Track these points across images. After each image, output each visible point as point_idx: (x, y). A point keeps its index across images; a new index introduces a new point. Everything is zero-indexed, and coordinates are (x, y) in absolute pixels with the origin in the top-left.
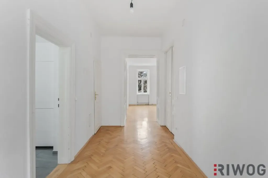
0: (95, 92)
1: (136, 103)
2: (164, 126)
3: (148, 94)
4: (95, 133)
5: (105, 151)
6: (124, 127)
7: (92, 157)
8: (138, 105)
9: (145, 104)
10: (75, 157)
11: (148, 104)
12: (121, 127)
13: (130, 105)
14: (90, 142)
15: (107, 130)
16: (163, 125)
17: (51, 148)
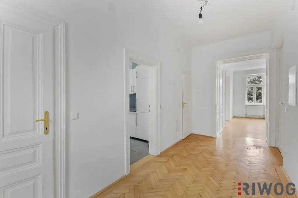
0: (184, 101)
1: (244, 116)
2: (275, 148)
3: (264, 104)
4: (184, 138)
5: (186, 155)
6: (216, 138)
7: (174, 157)
8: (246, 118)
9: (258, 117)
10: (160, 153)
11: (263, 117)
12: (212, 137)
13: (234, 117)
14: (177, 145)
15: (196, 138)
16: (274, 146)
17: (147, 142)
